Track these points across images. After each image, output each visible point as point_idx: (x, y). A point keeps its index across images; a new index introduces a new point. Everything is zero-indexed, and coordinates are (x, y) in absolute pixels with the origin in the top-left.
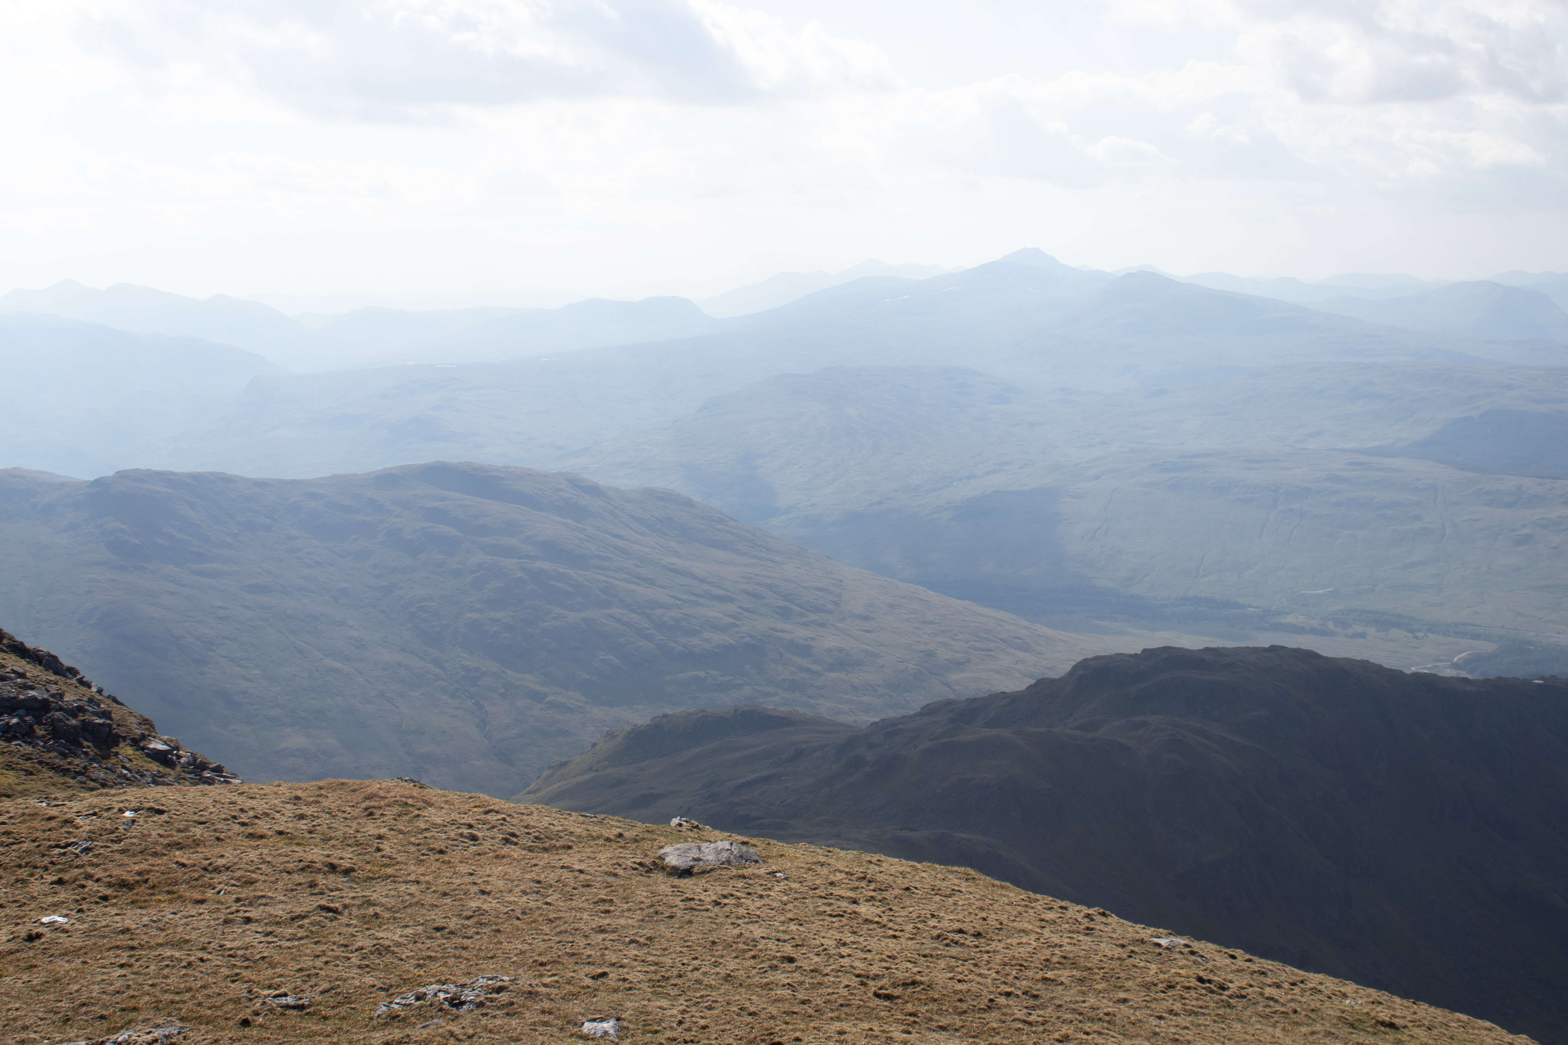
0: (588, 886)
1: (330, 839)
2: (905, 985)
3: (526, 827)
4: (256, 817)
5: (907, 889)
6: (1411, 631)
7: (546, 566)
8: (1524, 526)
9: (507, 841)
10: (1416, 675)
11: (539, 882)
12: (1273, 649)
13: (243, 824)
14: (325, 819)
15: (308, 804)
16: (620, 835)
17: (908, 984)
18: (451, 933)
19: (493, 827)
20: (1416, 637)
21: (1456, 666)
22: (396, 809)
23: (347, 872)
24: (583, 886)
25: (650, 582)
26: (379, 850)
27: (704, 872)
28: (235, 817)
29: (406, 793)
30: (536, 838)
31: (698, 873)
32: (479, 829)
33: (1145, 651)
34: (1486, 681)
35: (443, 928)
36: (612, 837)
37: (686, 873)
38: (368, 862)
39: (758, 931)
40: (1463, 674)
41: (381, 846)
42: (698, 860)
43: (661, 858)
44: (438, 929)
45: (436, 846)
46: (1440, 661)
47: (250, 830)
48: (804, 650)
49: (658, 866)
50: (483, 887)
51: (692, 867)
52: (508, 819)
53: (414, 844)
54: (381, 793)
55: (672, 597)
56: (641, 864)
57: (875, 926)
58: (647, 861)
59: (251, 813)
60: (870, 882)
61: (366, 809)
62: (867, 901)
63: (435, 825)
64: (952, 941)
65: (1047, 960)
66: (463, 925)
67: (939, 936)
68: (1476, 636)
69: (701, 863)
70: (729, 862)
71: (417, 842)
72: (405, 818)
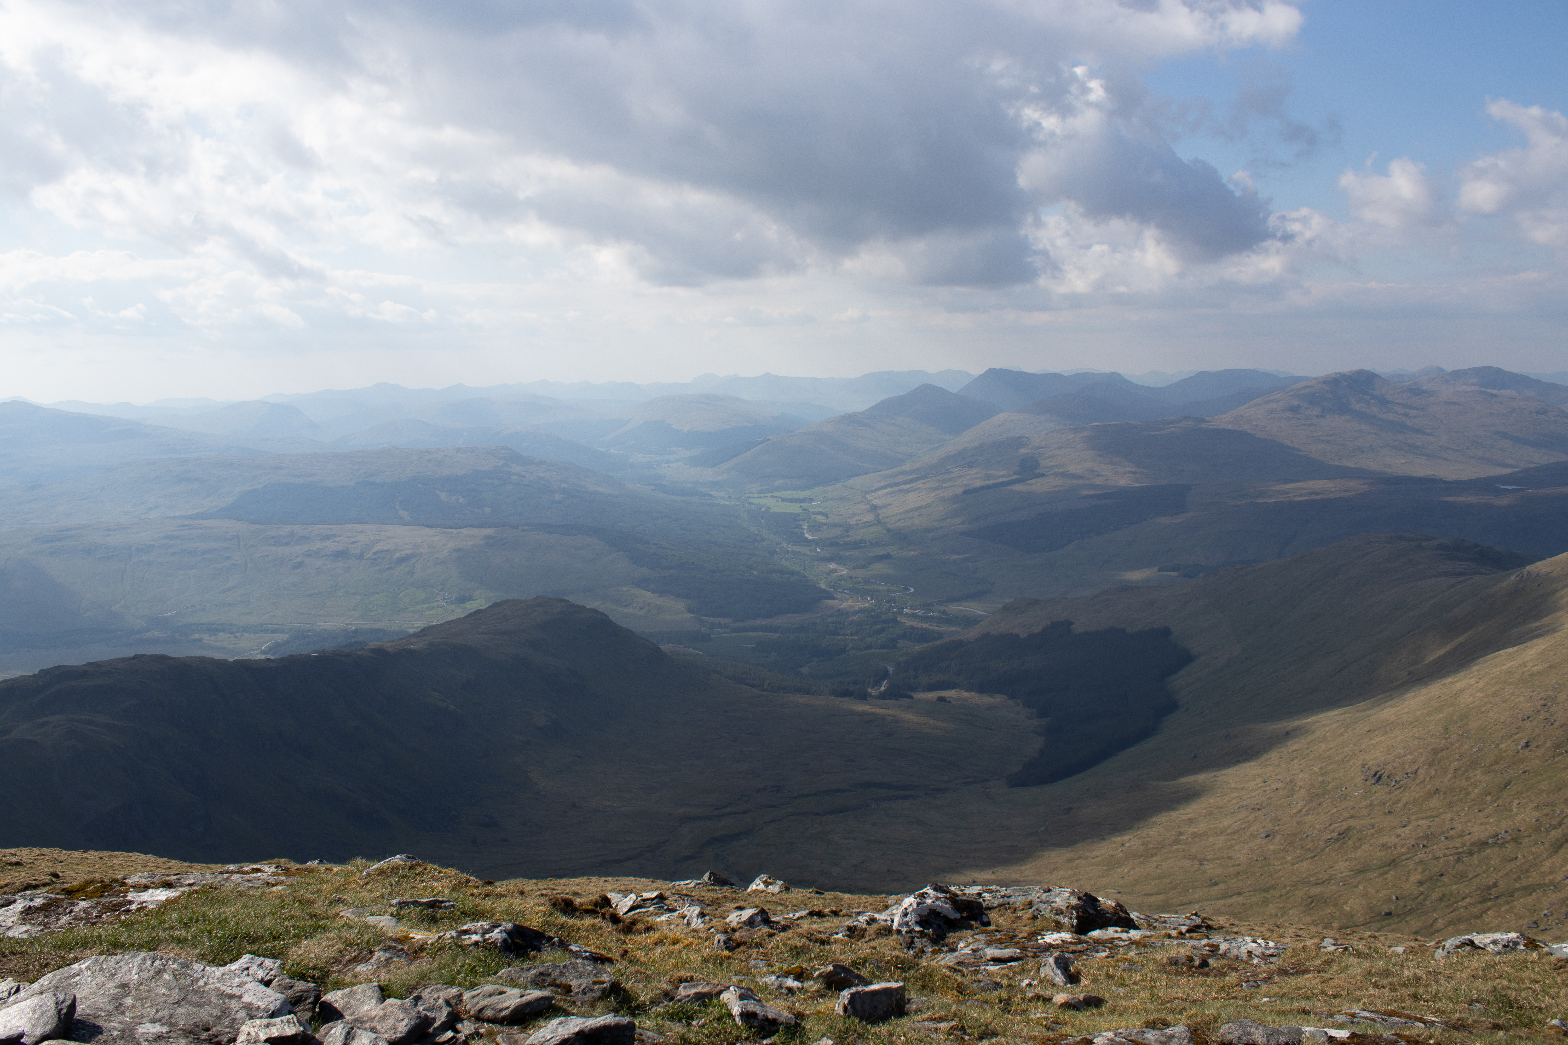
46: (253, 650)
68: (275, 631)
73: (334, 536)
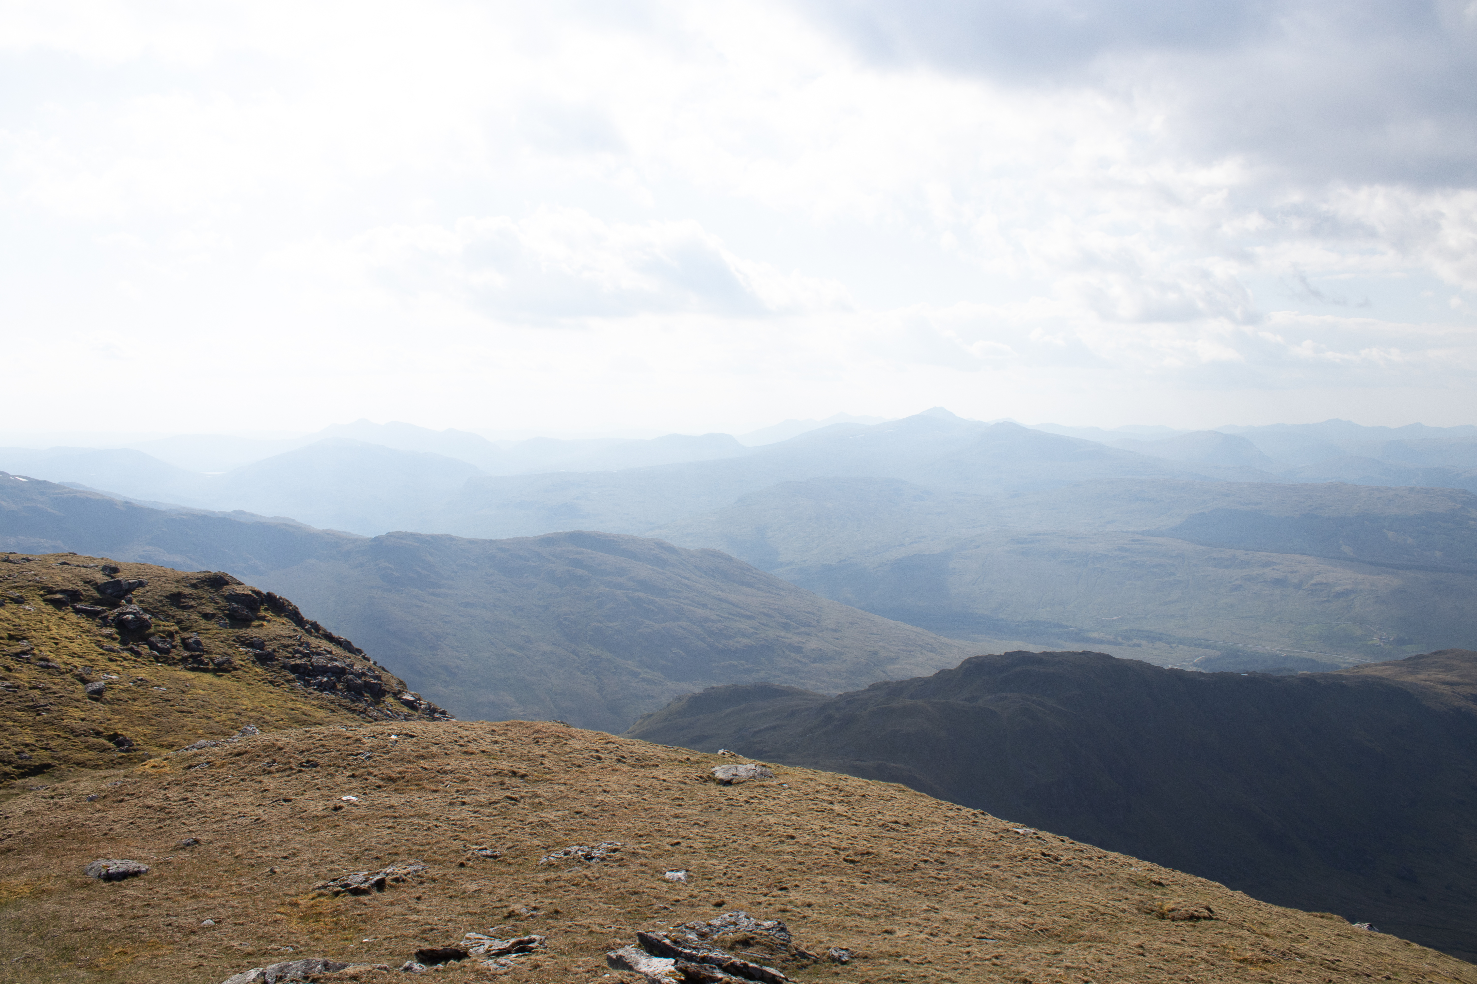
0: (668, 789)
1: (513, 756)
2: (862, 854)
3: (631, 753)
4: (469, 742)
5: (864, 796)
6: (1168, 643)
7: (642, 595)
8: (1236, 580)
9: (619, 761)
10: (1171, 670)
11: (639, 786)
12: (1085, 653)
13: (461, 746)
14: (510, 745)
15: (500, 735)
16: (688, 759)
17: (864, 854)
18: (586, 815)
19: (611, 752)
20: (1171, 647)
21: (1195, 665)
22: (553, 740)
23: (523, 776)
24: (666, 789)
25: (705, 606)
26: (542, 764)
27: (739, 783)
28: (456, 741)
29: (559, 730)
30: (637, 759)
31: (735, 784)
32: (602, 753)
33: (1006, 653)
34: (1214, 674)
35: (581, 812)
36: (683, 760)
37: (728, 783)
38: (535, 771)
39: (772, 820)
40: (1200, 670)
41: (543, 762)
42: (736, 775)
43: (713, 774)
44: (577, 813)
45: (577, 762)
46: (1186, 661)
47: (465, 749)
48: (798, 649)
49: (711, 778)
50: (605, 788)
51: (732, 779)
52: (620, 747)
53: (563, 761)
54: (544, 729)
55: (718, 615)
56: (700, 777)
57: (844, 818)
58: (704, 775)
59: (466, 739)
60: (841, 791)
61: (535, 739)
62: (839, 802)
63: (576, 750)
64: (891, 828)
65: (949, 841)
66: (592, 811)
67: (883, 825)
68: (1208, 647)
69: (737, 777)
70: (754, 777)
71: (565, 759)
72: (558, 745)
73: (1275, 564)
